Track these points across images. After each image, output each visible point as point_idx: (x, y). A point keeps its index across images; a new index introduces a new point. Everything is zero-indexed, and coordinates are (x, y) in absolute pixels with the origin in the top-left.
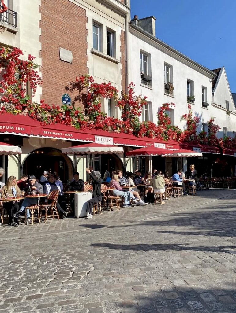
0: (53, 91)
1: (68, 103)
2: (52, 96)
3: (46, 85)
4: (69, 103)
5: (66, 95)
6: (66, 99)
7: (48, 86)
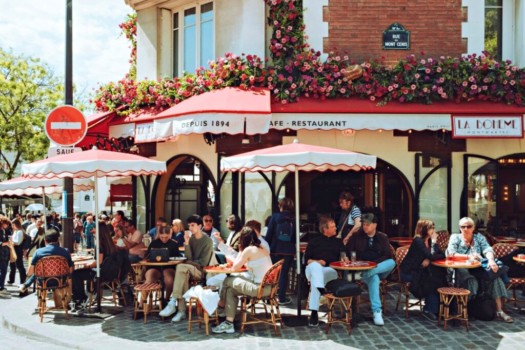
0: (359, 24)
1: (400, 44)
2: (355, 36)
3: (340, 15)
4: (403, 44)
5: (394, 28)
6: (394, 36)
7: (345, 17)
